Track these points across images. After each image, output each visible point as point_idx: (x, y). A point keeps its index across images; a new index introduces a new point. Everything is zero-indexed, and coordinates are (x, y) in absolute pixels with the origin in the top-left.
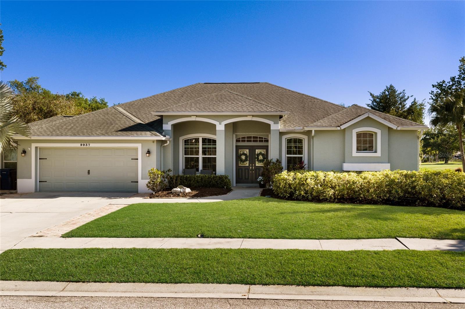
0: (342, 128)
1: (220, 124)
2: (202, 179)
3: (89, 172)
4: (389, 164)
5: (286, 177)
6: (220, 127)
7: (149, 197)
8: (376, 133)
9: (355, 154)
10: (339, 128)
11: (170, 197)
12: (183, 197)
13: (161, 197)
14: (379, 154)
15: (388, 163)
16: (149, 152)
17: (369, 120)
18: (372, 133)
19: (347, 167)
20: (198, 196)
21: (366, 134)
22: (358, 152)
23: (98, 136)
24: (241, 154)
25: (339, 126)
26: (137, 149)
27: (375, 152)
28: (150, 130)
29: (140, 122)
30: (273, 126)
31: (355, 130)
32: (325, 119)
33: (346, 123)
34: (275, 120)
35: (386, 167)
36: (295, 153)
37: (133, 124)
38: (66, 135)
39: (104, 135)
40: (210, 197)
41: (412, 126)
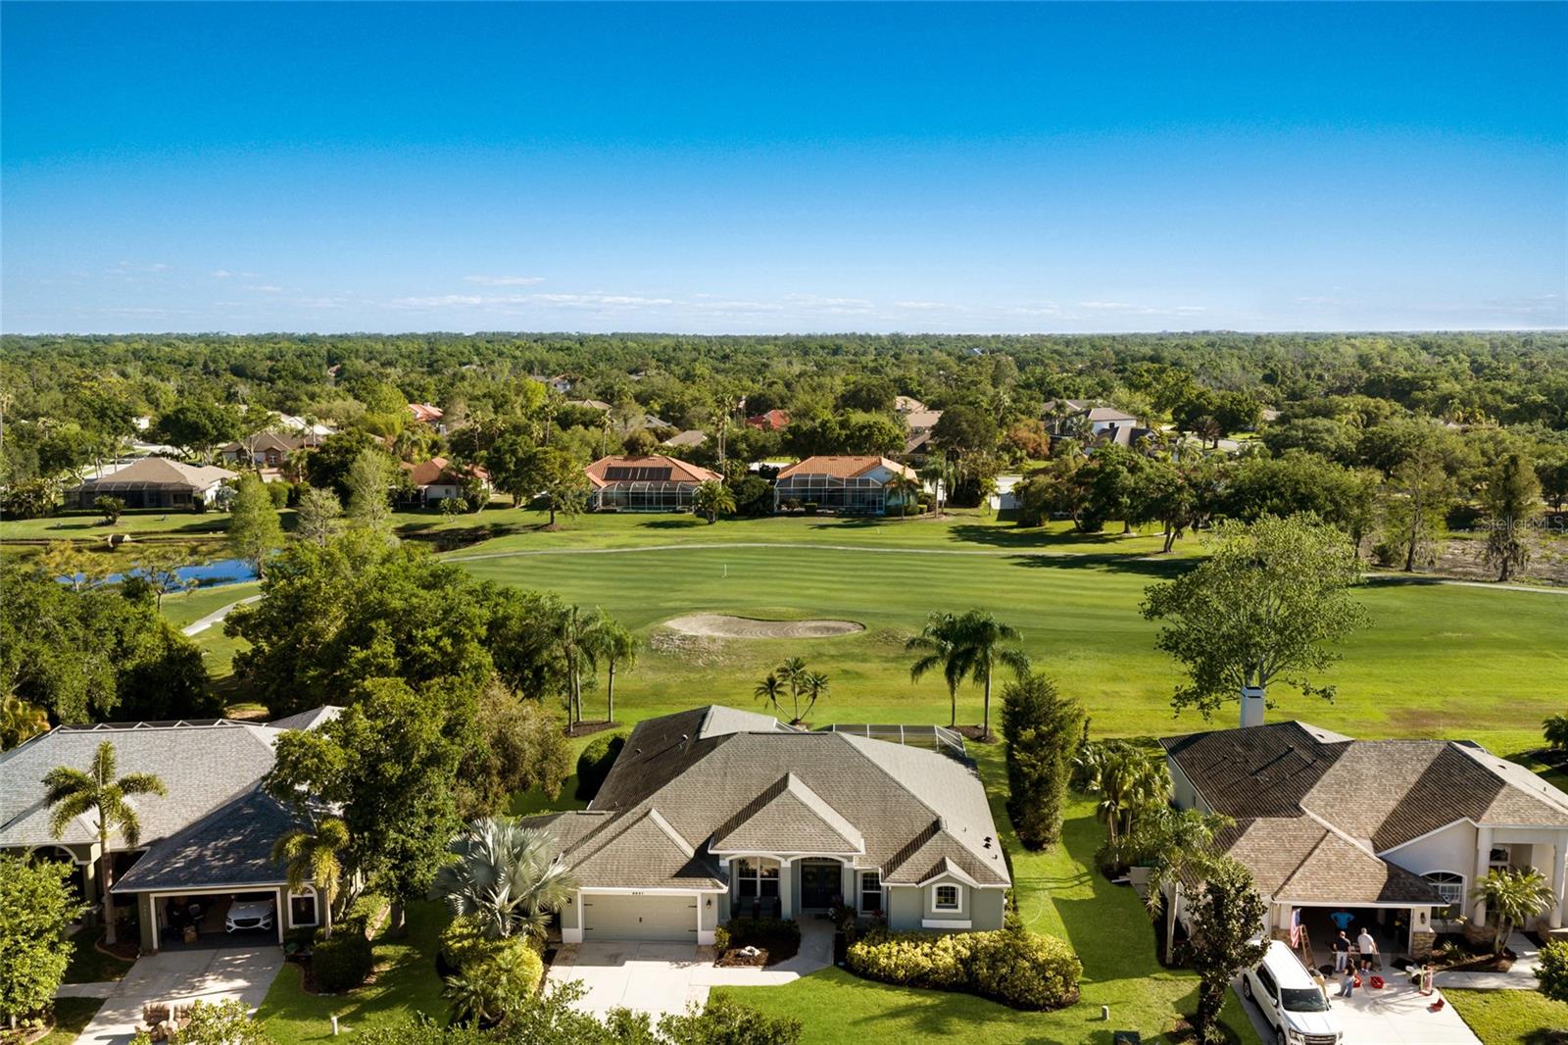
0: (920, 887)
1: (786, 860)
2: (765, 927)
3: (641, 920)
4: (970, 922)
7: (719, 965)
8: (957, 889)
9: (934, 910)
10: (917, 886)
11: (741, 966)
12: (754, 965)
13: (731, 965)
14: (960, 910)
15: (970, 919)
16: (709, 902)
17: (949, 878)
18: (953, 889)
19: (926, 923)
20: (770, 963)
21: (947, 888)
22: (937, 907)
23: (654, 886)
24: (808, 873)
25: (917, 883)
26: (696, 898)
27: (956, 907)
28: (709, 876)
29: (691, 853)
30: (847, 865)
31: (934, 884)
32: (904, 864)
33: (925, 878)
34: (850, 859)
35: (968, 924)
36: (872, 888)
37: (685, 861)
38: (618, 885)
39: (659, 884)
40: (782, 964)
41: (995, 882)
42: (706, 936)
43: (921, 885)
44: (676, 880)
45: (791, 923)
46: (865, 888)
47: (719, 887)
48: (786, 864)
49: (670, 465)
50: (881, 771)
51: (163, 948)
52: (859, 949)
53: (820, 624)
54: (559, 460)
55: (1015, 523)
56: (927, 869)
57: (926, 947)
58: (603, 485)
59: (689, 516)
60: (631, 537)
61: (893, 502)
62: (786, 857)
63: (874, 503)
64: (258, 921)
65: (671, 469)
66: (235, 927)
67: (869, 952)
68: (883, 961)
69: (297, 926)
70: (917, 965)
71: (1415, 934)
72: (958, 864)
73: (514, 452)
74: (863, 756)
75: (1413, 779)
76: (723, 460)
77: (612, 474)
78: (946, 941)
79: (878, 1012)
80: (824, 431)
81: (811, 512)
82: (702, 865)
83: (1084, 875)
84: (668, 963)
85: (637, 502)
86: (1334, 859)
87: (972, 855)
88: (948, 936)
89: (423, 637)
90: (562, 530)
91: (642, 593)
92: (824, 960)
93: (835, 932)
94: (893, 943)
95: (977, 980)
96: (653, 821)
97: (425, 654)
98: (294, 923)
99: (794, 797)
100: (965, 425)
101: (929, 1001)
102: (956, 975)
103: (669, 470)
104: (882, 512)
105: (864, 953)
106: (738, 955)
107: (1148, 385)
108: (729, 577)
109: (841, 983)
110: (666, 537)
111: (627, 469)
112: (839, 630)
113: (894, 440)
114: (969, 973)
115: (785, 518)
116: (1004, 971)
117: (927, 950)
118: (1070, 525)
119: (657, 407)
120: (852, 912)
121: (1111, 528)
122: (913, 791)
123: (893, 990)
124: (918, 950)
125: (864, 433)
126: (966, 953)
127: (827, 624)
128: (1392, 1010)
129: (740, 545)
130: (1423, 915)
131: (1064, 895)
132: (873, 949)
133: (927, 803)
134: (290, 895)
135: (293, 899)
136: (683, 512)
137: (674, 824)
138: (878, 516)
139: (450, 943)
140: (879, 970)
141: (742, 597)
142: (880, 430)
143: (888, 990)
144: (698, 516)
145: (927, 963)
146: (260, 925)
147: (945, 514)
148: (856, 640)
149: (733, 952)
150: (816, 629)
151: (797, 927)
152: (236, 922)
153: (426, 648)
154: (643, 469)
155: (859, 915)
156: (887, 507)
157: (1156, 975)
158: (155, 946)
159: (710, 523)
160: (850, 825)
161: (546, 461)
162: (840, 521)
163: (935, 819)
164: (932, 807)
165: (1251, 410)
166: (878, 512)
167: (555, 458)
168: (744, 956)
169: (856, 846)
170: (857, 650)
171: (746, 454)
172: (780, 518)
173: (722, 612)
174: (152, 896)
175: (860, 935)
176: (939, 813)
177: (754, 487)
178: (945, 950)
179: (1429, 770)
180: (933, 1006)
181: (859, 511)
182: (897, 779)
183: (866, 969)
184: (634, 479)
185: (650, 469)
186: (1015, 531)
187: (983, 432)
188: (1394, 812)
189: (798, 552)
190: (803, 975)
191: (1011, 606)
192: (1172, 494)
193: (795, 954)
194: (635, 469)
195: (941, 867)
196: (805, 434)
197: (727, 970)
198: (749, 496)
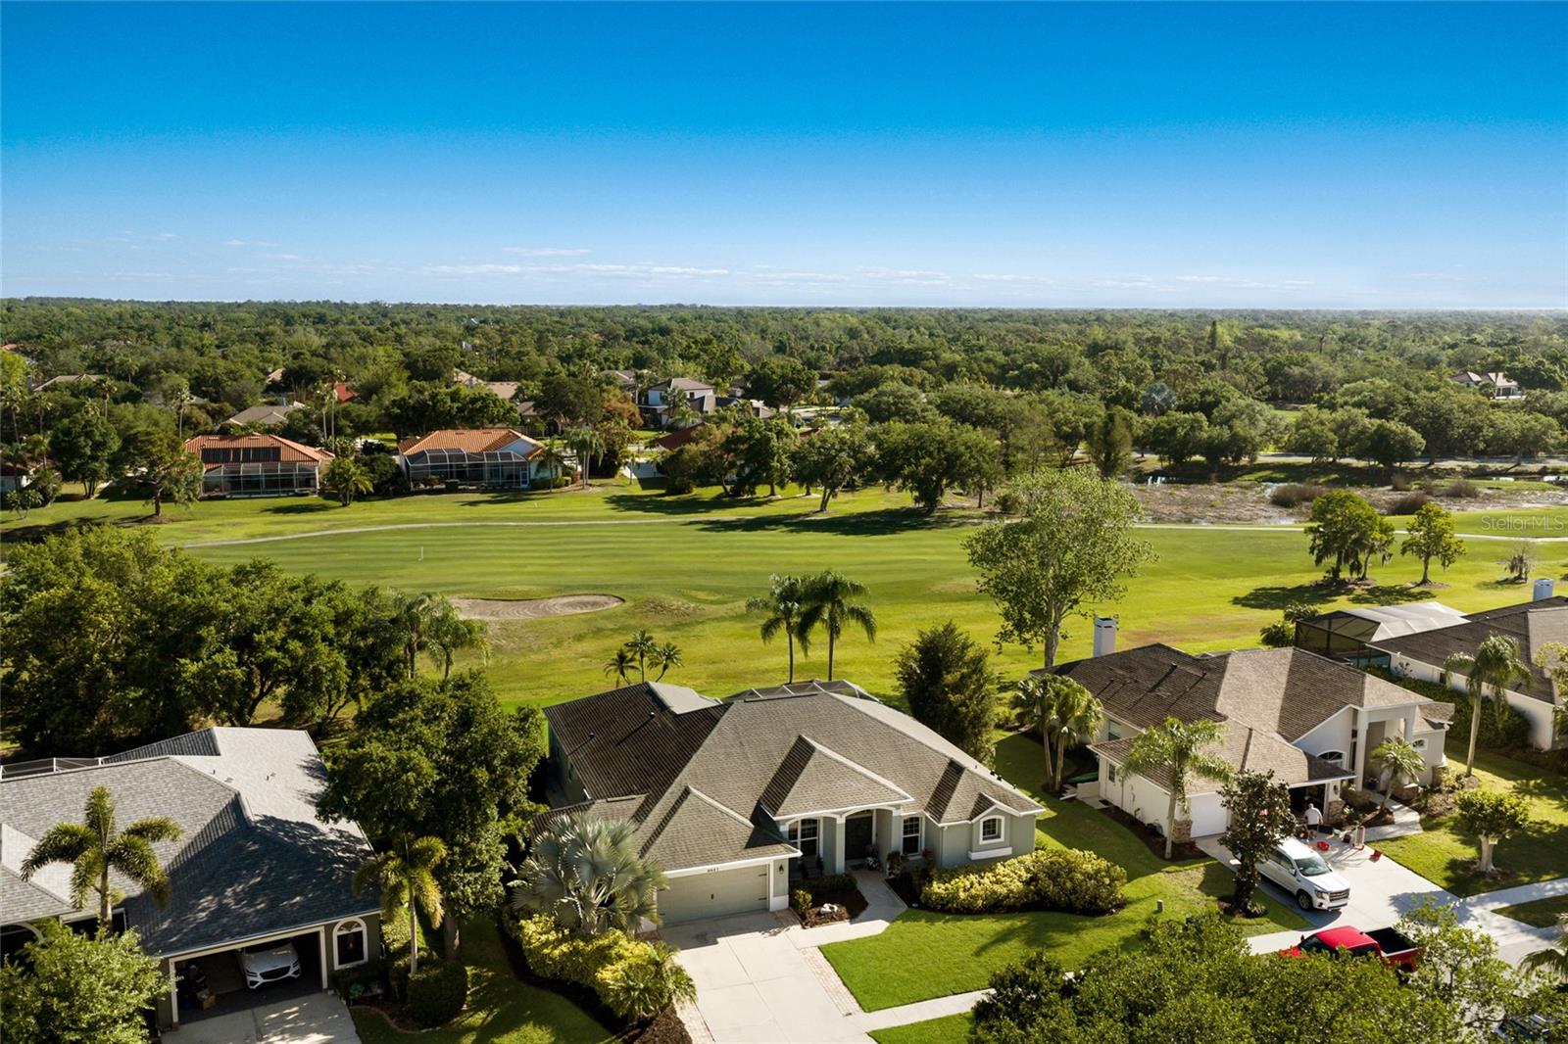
1: (841, 817)
2: (834, 885)
3: (712, 897)
4: (1013, 848)
5: (939, 892)
7: (808, 927)
8: (1000, 820)
9: (982, 842)
11: (828, 923)
12: (839, 920)
13: (818, 924)
14: (1002, 839)
15: (1009, 846)
16: (781, 868)
17: (996, 811)
18: (995, 820)
19: (975, 856)
20: (854, 916)
21: (989, 821)
22: (984, 839)
23: (731, 860)
25: (971, 819)
26: (766, 866)
27: (999, 837)
29: (749, 824)
30: (895, 813)
31: (983, 818)
32: (950, 804)
33: (975, 814)
34: (898, 807)
35: (1008, 851)
36: (911, 832)
37: (747, 832)
38: (696, 865)
39: (736, 857)
40: (864, 915)
41: (1031, 809)
42: (778, 901)
43: (973, 821)
44: (749, 851)
46: (906, 833)
47: (793, 852)
48: (841, 821)
49: (277, 444)
51: (183, 1020)
52: (936, 888)
53: (571, 599)
54: (165, 441)
55: (663, 491)
56: (972, 806)
57: (990, 876)
59: (314, 499)
60: (265, 524)
61: (540, 475)
62: (841, 814)
63: (518, 476)
64: (287, 969)
65: (279, 449)
66: (260, 980)
67: (946, 889)
68: (961, 895)
69: (343, 967)
70: (992, 893)
71: (1330, 804)
73: (89, 435)
74: (858, 711)
75: (1284, 680)
76: (325, 437)
77: (209, 456)
78: (1001, 868)
79: (984, 941)
80: (435, 404)
81: (452, 489)
82: (764, 833)
84: (757, 933)
86: (1265, 751)
88: (1001, 863)
90: (170, 520)
93: (884, 879)
94: (962, 877)
95: (1049, 897)
96: (697, 798)
97: (275, 660)
98: (340, 963)
100: (571, 396)
101: (1019, 923)
102: (1030, 895)
103: (278, 450)
104: (527, 486)
105: (942, 890)
106: (819, 914)
107: (697, 356)
108: (426, 560)
110: (308, 522)
111: (226, 451)
112: (594, 604)
113: (508, 412)
115: (426, 496)
116: (1067, 885)
117: (992, 878)
118: (718, 490)
120: (901, 856)
121: (762, 491)
122: (917, 738)
124: (986, 879)
125: (477, 406)
126: (1025, 875)
127: (578, 599)
128: (1348, 865)
129: (400, 526)
130: (1335, 788)
132: (948, 885)
133: (933, 747)
134: (336, 933)
135: (339, 937)
136: (306, 495)
137: (718, 798)
138: (523, 489)
139: (546, 951)
140: (960, 904)
141: (466, 579)
142: (494, 403)
144: (325, 498)
145: (1002, 890)
146: (290, 973)
147: (591, 485)
148: (624, 612)
149: (814, 912)
150: (571, 605)
151: (854, 880)
152: (264, 975)
154: (246, 450)
156: (536, 480)
157: (1167, 869)
158: (176, 1019)
159: (345, 505)
160: (880, 777)
161: (152, 443)
162: (485, 497)
163: (949, 760)
165: (809, 379)
167: (161, 440)
168: (825, 914)
169: (904, 794)
171: (349, 431)
172: (420, 497)
173: (462, 595)
174: (172, 961)
175: (926, 876)
178: (1007, 876)
179: (1291, 672)
180: (1024, 927)
181: (502, 486)
185: (255, 449)
186: (667, 498)
187: (589, 403)
188: (1283, 708)
189: (472, 531)
190: (892, 921)
191: (738, 568)
193: (866, 902)
194: (237, 451)
196: (413, 408)
197: (817, 929)
198: (381, 475)
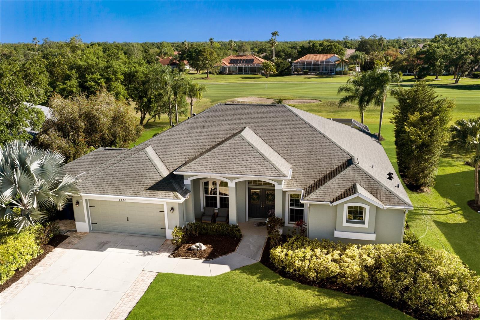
0: (334, 205)
1: (231, 182)
2: (216, 229)
3: (128, 219)
4: (375, 235)
5: (279, 254)
6: (232, 184)
7: (173, 256)
8: (365, 208)
9: (345, 224)
10: (331, 205)
11: (189, 258)
12: (199, 258)
13: (182, 257)
14: (366, 225)
15: (375, 233)
16: (172, 209)
17: (359, 199)
18: (361, 208)
19: (337, 234)
20: (210, 257)
21: (356, 207)
22: (347, 222)
23: (132, 195)
24: (253, 194)
25: (331, 202)
26: (163, 205)
27: (363, 223)
28: (173, 190)
29: (165, 173)
30: (277, 187)
31: (346, 204)
33: (338, 198)
34: (280, 182)
35: (372, 237)
36: (297, 205)
37: (159, 179)
39: (137, 194)
40: (220, 258)
41: (399, 204)
43: (335, 204)
44: (149, 192)
45: (234, 226)
46: (291, 205)
47: (178, 198)
49: (253, 58)
50: (311, 126)
52: (279, 252)
54: (209, 52)
56: (340, 192)
57: (336, 254)
58: (228, 65)
59: (259, 75)
61: (338, 69)
62: (231, 179)
63: (331, 70)
65: (254, 60)
67: (287, 255)
68: (298, 263)
70: (327, 269)
72: (367, 189)
74: (300, 118)
76: (274, 58)
77: (232, 61)
78: (354, 250)
80: (313, 47)
81: (306, 73)
82: (170, 182)
83: (455, 207)
85: (240, 71)
87: (379, 183)
88: (355, 246)
89: (91, 78)
90: (211, 79)
91: (229, 93)
92: (254, 257)
93: (267, 236)
94: (308, 249)
95: (381, 287)
96: (146, 153)
99: (244, 139)
100: (368, 46)
101: (335, 303)
102: (362, 280)
104: (334, 74)
105: (283, 255)
106: (189, 249)
108: (267, 89)
109: (262, 278)
110: (248, 81)
111: (238, 60)
113: (340, 51)
114: (373, 279)
116: (406, 282)
117: (336, 256)
119: (256, 50)
120: (281, 222)
122: (333, 140)
123: (305, 289)
124: (329, 256)
125: (329, 48)
126: (370, 261)
127: (304, 101)
129: (276, 82)
131: (442, 219)
132: (290, 252)
133: (343, 147)
136: (257, 74)
137: (161, 156)
138: (332, 75)
140: (295, 270)
141: (270, 93)
143: (300, 288)
144: (262, 76)
145: (335, 268)
148: (317, 105)
149: (187, 246)
151: (239, 230)
153: (93, 83)
154: (244, 60)
155: (287, 224)
156: (336, 71)
159: (266, 78)
160: (284, 160)
161: (205, 52)
162: (316, 76)
163: (349, 158)
164: (348, 150)
166: (332, 74)
167: (208, 51)
168: (194, 250)
169: (285, 173)
170: (316, 108)
171: (283, 57)
172: (294, 76)
175: (283, 240)
176: (352, 154)
177: (284, 64)
178: (353, 258)
181: (325, 73)
182: (322, 132)
183: (284, 268)
184: (240, 63)
185: (246, 59)
189: (299, 84)
190: (233, 268)
192: (463, 55)
193: (233, 250)
194: (241, 60)
195: (353, 190)
198: (282, 68)
